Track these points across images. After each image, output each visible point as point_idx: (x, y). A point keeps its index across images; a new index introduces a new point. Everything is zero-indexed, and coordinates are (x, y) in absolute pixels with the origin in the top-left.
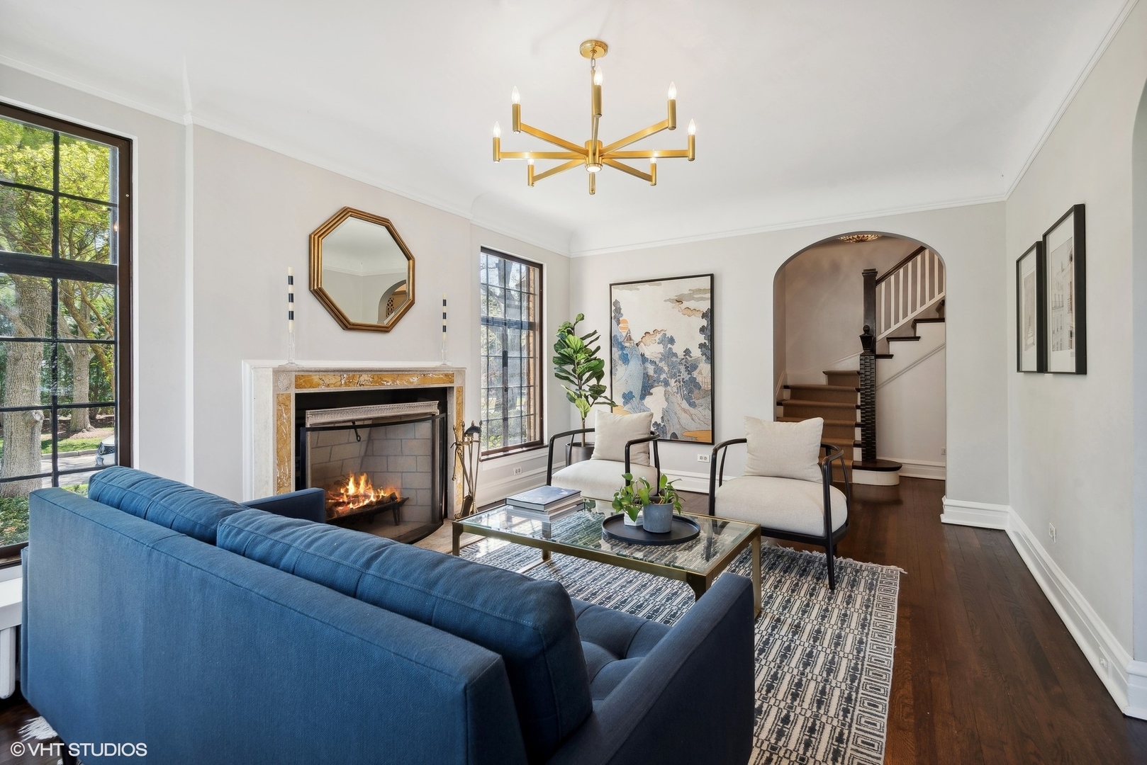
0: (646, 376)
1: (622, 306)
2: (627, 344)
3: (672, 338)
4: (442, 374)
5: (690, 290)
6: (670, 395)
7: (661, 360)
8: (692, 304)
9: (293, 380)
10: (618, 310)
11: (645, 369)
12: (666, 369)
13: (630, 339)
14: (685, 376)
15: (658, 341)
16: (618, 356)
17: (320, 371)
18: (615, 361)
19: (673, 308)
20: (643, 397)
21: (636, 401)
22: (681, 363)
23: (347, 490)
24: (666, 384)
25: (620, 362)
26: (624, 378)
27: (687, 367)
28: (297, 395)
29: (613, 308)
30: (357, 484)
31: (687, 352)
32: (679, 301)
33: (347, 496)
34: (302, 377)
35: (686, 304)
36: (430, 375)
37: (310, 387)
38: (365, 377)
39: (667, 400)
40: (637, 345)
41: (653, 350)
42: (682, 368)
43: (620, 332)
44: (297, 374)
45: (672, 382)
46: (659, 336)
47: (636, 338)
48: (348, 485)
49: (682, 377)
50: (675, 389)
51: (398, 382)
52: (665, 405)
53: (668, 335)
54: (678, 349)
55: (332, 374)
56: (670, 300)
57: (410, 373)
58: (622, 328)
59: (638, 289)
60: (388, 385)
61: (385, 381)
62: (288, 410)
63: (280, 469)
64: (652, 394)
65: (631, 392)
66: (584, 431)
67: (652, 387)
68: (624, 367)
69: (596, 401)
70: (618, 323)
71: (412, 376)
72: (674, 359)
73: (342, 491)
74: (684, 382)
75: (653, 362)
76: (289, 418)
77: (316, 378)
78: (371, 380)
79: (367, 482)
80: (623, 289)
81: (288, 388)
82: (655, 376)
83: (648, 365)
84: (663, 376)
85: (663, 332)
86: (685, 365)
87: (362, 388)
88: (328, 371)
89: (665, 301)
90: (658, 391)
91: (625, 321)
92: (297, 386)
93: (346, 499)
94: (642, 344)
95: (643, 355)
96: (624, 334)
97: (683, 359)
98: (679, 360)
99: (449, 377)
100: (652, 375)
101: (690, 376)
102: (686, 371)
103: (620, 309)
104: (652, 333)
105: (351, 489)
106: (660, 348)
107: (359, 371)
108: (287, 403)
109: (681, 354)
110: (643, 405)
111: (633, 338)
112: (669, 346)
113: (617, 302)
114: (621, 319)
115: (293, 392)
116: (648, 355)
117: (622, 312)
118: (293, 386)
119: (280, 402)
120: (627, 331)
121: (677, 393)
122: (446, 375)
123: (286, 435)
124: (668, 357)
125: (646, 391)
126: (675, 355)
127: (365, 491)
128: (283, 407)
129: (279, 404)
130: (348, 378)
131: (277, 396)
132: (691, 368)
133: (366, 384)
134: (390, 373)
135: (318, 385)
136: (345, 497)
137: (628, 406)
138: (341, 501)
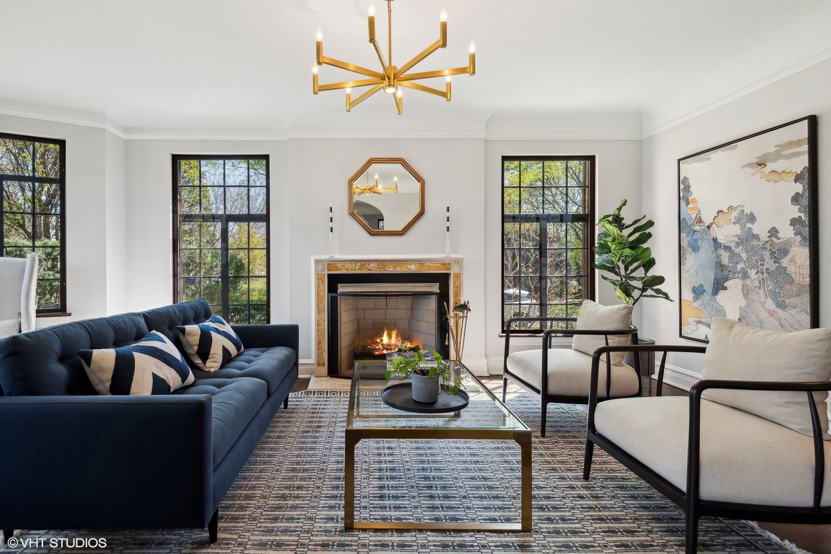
0: (720, 266)
1: (692, 182)
2: (697, 228)
3: (752, 214)
4: (439, 263)
5: (776, 146)
6: (750, 291)
7: (738, 244)
8: (780, 165)
9: (326, 266)
10: (687, 188)
11: (718, 256)
12: (744, 255)
13: (700, 221)
14: (770, 265)
15: (733, 220)
16: (686, 243)
17: (341, 261)
18: (684, 249)
19: (753, 174)
20: (715, 292)
21: (706, 297)
22: (764, 248)
23: (382, 340)
24: (745, 276)
25: (690, 250)
26: (693, 269)
27: (772, 253)
28: (329, 275)
29: (682, 186)
30: (390, 337)
31: (773, 232)
32: (761, 164)
33: (382, 345)
34: (331, 264)
35: (771, 166)
36: (427, 264)
37: (336, 270)
38: (372, 265)
39: (746, 296)
40: (709, 227)
41: (727, 232)
42: (767, 255)
43: (689, 213)
44: (328, 262)
45: (752, 273)
46: (734, 214)
47: (708, 220)
48: (383, 337)
49: (766, 266)
50: (756, 283)
51: (398, 269)
52: (743, 302)
53: (747, 211)
54: (760, 229)
55: (350, 262)
56: (750, 165)
57: (408, 262)
58: (691, 209)
59: (709, 159)
60: (390, 270)
61: (388, 268)
62: (323, 283)
63: (319, 315)
64: (726, 288)
65: (701, 286)
66: (567, 320)
67: (727, 279)
68: (694, 255)
69: (644, 294)
70: (688, 203)
71: (410, 265)
72: (755, 243)
73: (378, 341)
74: (769, 273)
75: (727, 248)
76: (324, 287)
77: (339, 265)
78: (377, 267)
79: (397, 336)
80: (692, 163)
81: (323, 271)
82: (730, 265)
83: (722, 252)
84: (740, 266)
85: (739, 208)
86: (770, 250)
87: (370, 272)
88: (347, 261)
89: (743, 167)
90: (734, 284)
91: (695, 201)
92: (329, 270)
93: (381, 347)
94: (714, 226)
95: (715, 240)
96: (694, 216)
97: (767, 242)
98: (761, 244)
99: (447, 265)
100: (726, 264)
101: (777, 265)
102: (771, 258)
103: (689, 186)
104: (725, 210)
105: (385, 339)
106: (736, 230)
107: (368, 261)
108: (323, 279)
109: (764, 235)
110: (716, 301)
111: (703, 220)
112: (749, 225)
113: (686, 179)
114: (690, 198)
115: (326, 273)
116: (721, 239)
117: (691, 189)
118: (326, 269)
119: (319, 278)
120: (696, 212)
121: (760, 288)
122: (442, 264)
123: (322, 296)
124: (747, 241)
125: (719, 286)
126: (757, 237)
127: (396, 342)
128: (320, 281)
129: (318, 279)
130: (361, 265)
131: (317, 275)
132: (779, 253)
133: (374, 269)
134: (391, 262)
135: (341, 269)
136: (380, 345)
137: (699, 302)
138: (377, 347)
